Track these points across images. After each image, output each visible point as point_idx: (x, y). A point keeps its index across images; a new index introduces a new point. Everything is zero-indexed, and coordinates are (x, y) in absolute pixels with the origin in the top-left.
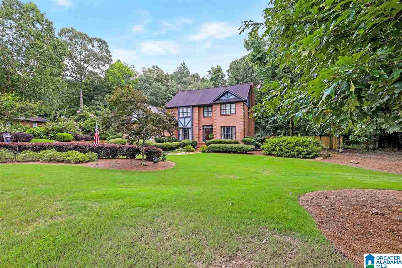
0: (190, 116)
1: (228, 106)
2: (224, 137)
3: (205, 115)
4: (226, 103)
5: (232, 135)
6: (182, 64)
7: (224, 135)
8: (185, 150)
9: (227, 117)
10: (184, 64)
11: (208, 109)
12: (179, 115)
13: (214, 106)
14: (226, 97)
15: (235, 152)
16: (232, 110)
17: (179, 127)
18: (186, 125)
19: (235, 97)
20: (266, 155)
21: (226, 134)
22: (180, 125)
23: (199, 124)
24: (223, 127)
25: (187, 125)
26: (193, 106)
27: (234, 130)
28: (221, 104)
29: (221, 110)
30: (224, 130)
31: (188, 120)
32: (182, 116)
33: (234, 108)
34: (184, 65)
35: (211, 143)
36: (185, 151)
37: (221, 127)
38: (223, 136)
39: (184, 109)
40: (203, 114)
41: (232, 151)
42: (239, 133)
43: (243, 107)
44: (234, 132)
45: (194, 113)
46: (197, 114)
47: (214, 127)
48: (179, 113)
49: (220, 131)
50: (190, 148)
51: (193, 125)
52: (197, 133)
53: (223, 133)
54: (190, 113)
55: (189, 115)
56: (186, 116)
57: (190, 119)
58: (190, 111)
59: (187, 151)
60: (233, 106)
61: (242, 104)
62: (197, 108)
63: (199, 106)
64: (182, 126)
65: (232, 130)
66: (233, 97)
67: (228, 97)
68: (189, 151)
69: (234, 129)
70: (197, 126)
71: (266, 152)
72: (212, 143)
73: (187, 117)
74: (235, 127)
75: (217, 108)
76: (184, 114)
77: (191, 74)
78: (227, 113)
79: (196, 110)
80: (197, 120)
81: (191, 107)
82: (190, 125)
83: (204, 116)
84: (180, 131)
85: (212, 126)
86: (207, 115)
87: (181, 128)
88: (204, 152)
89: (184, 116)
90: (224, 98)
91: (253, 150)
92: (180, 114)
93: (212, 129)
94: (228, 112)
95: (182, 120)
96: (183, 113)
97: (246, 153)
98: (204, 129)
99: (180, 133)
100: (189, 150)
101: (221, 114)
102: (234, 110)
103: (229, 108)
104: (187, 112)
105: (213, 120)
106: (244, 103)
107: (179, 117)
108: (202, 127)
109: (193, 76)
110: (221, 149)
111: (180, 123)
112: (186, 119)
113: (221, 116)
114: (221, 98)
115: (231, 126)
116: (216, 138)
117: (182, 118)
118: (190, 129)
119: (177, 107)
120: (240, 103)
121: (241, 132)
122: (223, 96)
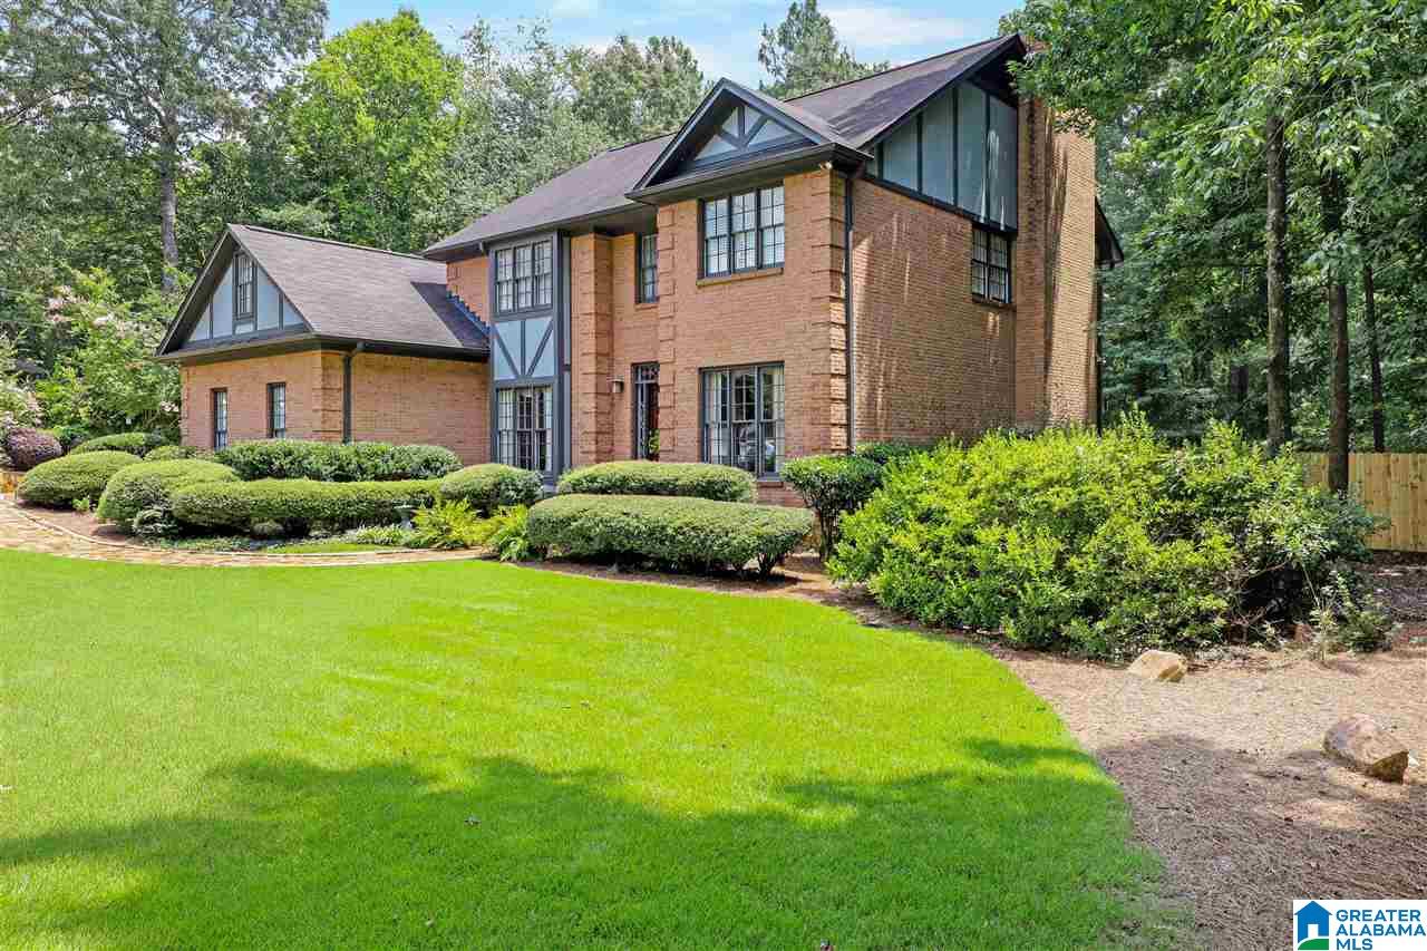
0: (549, 299)
4: (729, 189)
12: (495, 299)
13: (662, 218)
14: (730, 139)
16: (767, 239)
17: (496, 378)
18: (528, 364)
19: (781, 133)
22: (502, 372)
23: (607, 355)
24: (713, 369)
25: (536, 360)
26: (566, 232)
28: (703, 197)
29: (702, 242)
30: (724, 397)
31: (538, 327)
32: (510, 305)
33: (782, 216)
37: (704, 373)
38: (714, 438)
39: (519, 254)
40: (632, 285)
41: (646, 558)
42: (800, 412)
45: (574, 279)
46: (591, 285)
47: (663, 379)
48: (496, 285)
49: (695, 404)
51: (564, 366)
52: (591, 423)
54: (549, 284)
55: (545, 294)
56: (530, 301)
57: (547, 322)
58: (548, 268)
60: (775, 204)
61: (824, 181)
62: (589, 242)
63: (608, 229)
64: (509, 375)
66: (770, 132)
67: (743, 139)
69: (778, 379)
70: (592, 368)
73: (536, 310)
75: (676, 233)
76: (521, 288)
78: (739, 262)
79: (585, 248)
80: (591, 324)
81: (556, 238)
82: (547, 368)
83: (640, 296)
84: (502, 409)
87: (506, 387)
89: (521, 304)
90: (718, 147)
92: (502, 290)
94: (746, 254)
95: (510, 333)
96: (516, 282)
98: (636, 391)
99: (502, 425)
101: (702, 275)
102: (780, 236)
103: (752, 222)
104: (535, 278)
107: (498, 316)
108: (627, 378)
111: (503, 357)
112: (528, 322)
113: (699, 287)
114: (699, 150)
115: (760, 366)
116: (675, 455)
117: (506, 316)
118: (548, 396)
119: (481, 248)
120: (809, 175)
121: (818, 409)
122: (710, 137)
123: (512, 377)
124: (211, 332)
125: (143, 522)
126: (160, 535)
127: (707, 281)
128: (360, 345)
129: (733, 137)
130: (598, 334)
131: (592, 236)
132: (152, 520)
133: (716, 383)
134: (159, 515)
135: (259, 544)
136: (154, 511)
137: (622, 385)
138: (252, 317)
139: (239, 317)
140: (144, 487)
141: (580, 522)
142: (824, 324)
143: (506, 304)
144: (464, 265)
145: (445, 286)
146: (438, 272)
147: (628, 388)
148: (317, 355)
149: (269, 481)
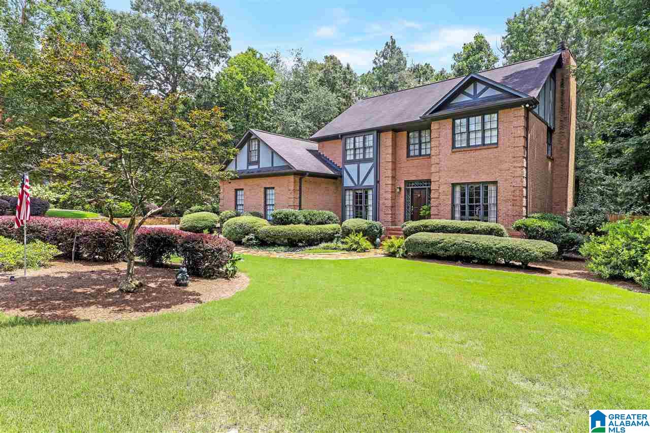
0: (371, 156)
1: (475, 122)
2: (463, 213)
3: (412, 154)
4: (468, 115)
5: (486, 207)
6: (387, 44)
7: (463, 208)
8: (345, 246)
9: (473, 154)
10: (393, 42)
11: (420, 136)
12: (345, 155)
13: (434, 126)
14: (469, 95)
15: (484, 263)
16: (487, 134)
17: (345, 185)
18: (361, 180)
19: (498, 93)
20: (600, 278)
21: (467, 204)
22: (348, 183)
23: (394, 177)
24: (457, 184)
25: (365, 179)
26: (380, 131)
27: (494, 194)
28: (454, 117)
29: (454, 134)
30: (463, 195)
31: (365, 167)
32: (352, 158)
33: (495, 126)
34: (391, 47)
35: (417, 230)
36: (343, 249)
37: (454, 185)
38: (458, 209)
39: (357, 139)
40: (405, 151)
41: (474, 258)
42: (506, 201)
43: (522, 122)
44: (492, 200)
45: (382, 149)
46: (390, 151)
47: (433, 186)
48: (345, 150)
49: (450, 197)
50: (357, 243)
51: (377, 182)
52: (389, 203)
53: (458, 201)
54: (371, 150)
55: (370, 154)
56: (362, 157)
57: (371, 164)
58: (371, 144)
59: (349, 250)
60: (491, 120)
61: (521, 112)
62: (390, 135)
63: (396, 130)
64: (351, 184)
65: (486, 194)
66: (490, 92)
67: (476, 95)
68: (355, 250)
69: (492, 188)
70: (390, 182)
71: (602, 268)
72: (421, 231)
73: (365, 160)
74: (495, 183)
75: (441, 131)
76: (357, 152)
77: (409, 65)
78: (472, 143)
79: (387, 139)
80: (390, 166)
81: (375, 133)
82: (370, 181)
83: (408, 156)
84: (347, 197)
85: (429, 182)
86: (417, 153)
87: (349, 189)
88: (393, 255)
89: (357, 158)
90: (463, 99)
91: (548, 258)
92: (348, 152)
93: (430, 190)
94: (476, 140)
95: (352, 168)
96: (355, 149)
97: (525, 268)
98: (407, 190)
99: (347, 203)
100: (355, 246)
101: (453, 147)
102: (495, 133)
103: (479, 127)
104: (365, 148)
105: (430, 166)
106: (528, 110)
107: (346, 162)
108: (403, 186)
109: (416, 70)
110: (442, 248)
111: (348, 177)
112: (361, 165)
113: (453, 152)
114: (453, 100)
115: (483, 183)
116: (438, 216)
117: (351, 162)
118: (370, 192)
119: (340, 136)
120: (512, 109)
121: (516, 200)
122: (459, 94)
123: (353, 185)
124: (236, 167)
125: (248, 240)
126: (254, 245)
127: (454, 150)
128: (308, 174)
129: (471, 95)
130: (392, 170)
131: (391, 132)
132: (251, 239)
133: (458, 189)
134: (253, 237)
135: (292, 249)
136: (251, 236)
137: (400, 188)
138: (257, 163)
139: (250, 163)
140: (246, 227)
141: (442, 244)
142: (520, 167)
143: (350, 157)
144: (325, 143)
145: (317, 151)
146: (315, 146)
147: (403, 189)
148: (292, 178)
149: (292, 225)
